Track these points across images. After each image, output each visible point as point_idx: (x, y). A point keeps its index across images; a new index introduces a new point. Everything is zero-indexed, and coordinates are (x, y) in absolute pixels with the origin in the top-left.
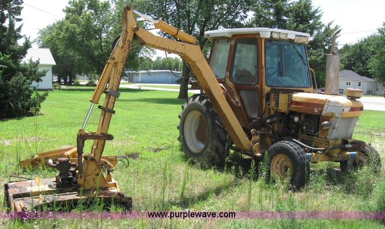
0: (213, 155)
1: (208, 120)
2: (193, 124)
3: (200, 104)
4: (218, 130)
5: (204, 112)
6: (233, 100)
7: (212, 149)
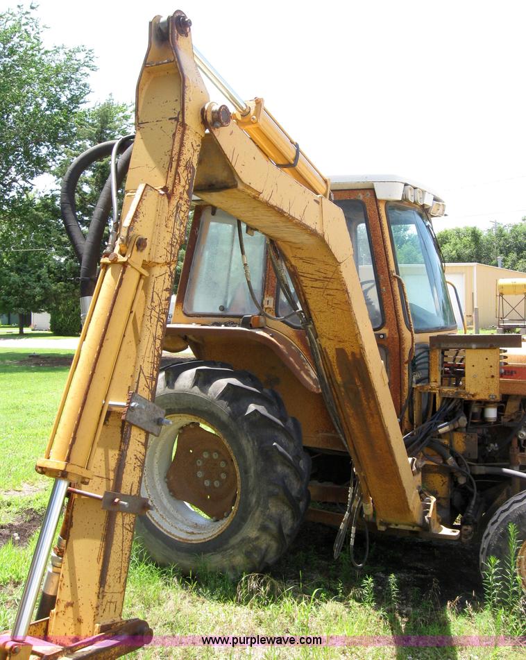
0: (264, 546)
1: (244, 442)
2: (157, 455)
3: (202, 395)
4: (279, 468)
5: (225, 418)
6: (305, 377)
7: (264, 528)
